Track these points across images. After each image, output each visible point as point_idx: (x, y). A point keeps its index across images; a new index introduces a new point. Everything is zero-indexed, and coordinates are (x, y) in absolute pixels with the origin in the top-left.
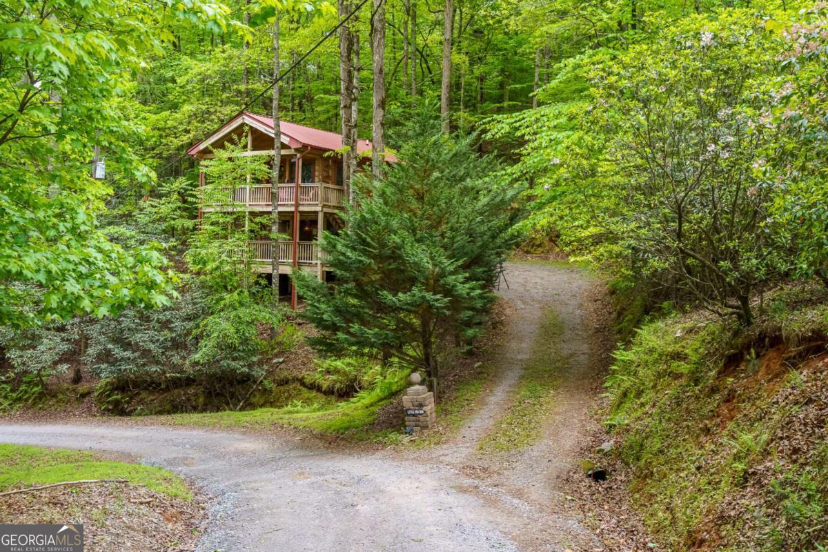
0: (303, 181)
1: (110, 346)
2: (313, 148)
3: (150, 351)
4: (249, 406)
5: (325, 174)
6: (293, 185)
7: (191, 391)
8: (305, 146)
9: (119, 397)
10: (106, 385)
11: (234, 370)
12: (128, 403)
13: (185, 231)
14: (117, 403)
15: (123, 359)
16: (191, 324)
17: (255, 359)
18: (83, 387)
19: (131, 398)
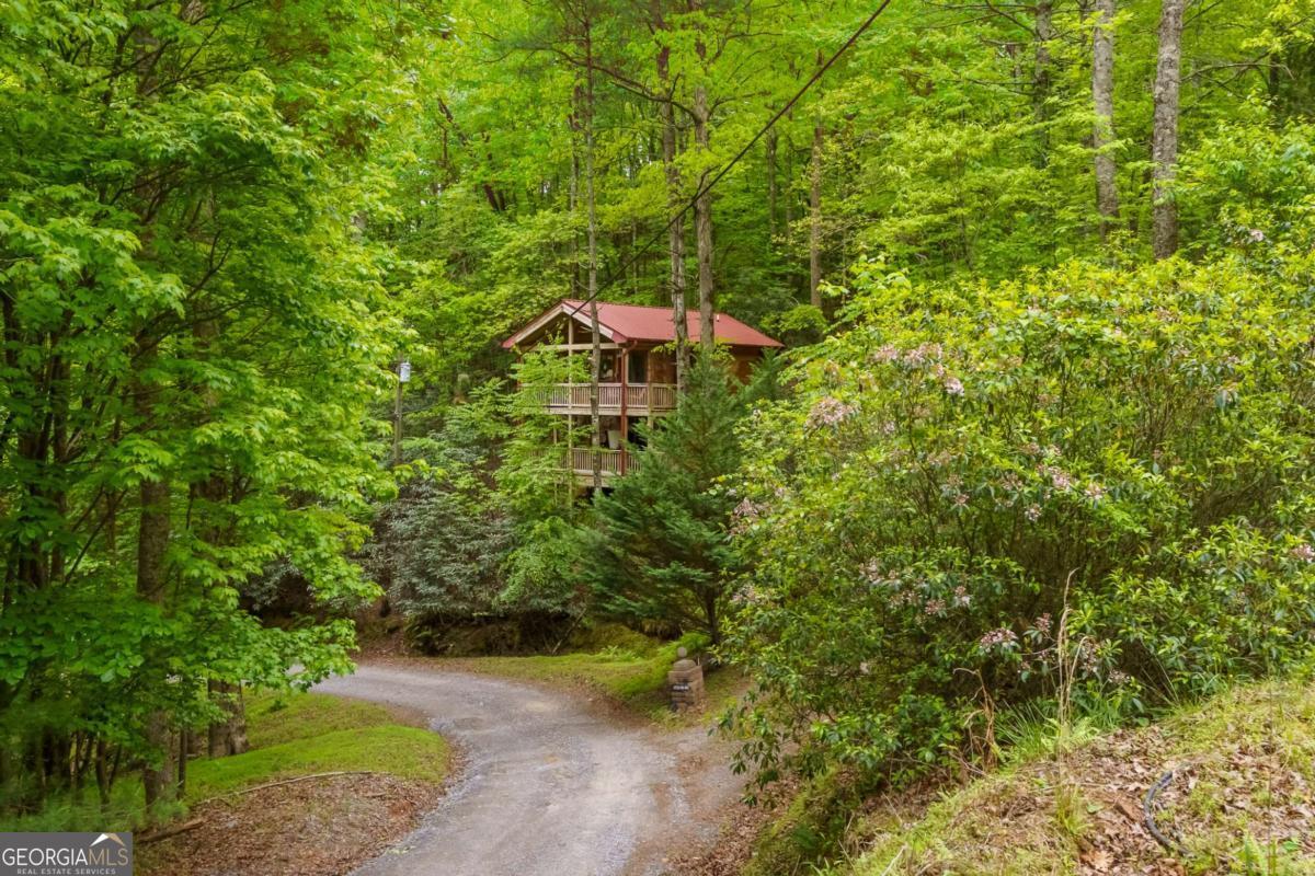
0: (630, 381)
1: (415, 580)
2: (641, 341)
3: (456, 587)
4: (567, 647)
5: (658, 368)
6: (619, 385)
7: (507, 627)
8: (630, 341)
9: (429, 633)
10: (416, 619)
11: (545, 610)
12: (439, 639)
13: (499, 440)
14: (427, 640)
15: (427, 595)
16: (500, 555)
17: (569, 595)
18: (391, 622)
19: (443, 634)
